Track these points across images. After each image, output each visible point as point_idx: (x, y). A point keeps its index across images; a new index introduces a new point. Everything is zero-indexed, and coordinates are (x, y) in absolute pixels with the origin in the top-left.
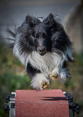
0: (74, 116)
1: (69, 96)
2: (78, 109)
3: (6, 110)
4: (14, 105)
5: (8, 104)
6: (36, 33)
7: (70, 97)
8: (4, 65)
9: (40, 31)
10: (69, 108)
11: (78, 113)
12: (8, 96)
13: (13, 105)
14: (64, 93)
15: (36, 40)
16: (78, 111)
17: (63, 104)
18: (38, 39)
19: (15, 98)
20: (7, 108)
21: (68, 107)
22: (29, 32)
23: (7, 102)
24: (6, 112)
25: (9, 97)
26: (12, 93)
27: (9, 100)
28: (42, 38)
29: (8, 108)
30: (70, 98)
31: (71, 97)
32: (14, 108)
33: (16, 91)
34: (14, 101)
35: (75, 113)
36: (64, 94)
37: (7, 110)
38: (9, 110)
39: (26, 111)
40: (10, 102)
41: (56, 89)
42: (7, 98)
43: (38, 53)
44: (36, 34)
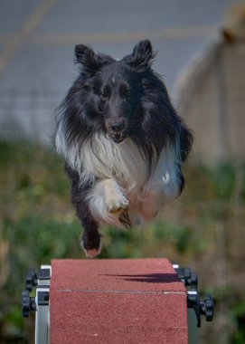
0: (199, 325)
1: (187, 275)
2: (209, 308)
3: (26, 309)
4: (47, 298)
5: (31, 295)
6: (105, 84)
7: (190, 277)
8: (22, 195)
9: (113, 80)
10: (189, 307)
11: (209, 319)
12: (33, 274)
13: (45, 298)
14: (176, 266)
15: (104, 102)
16: (209, 313)
17: (171, 295)
18: (109, 98)
19: (49, 279)
20: (28, 304)
21: (184, 304)
22: (87, 84)
23: (30, 290)
24: (27, 316)
25: (36, 277)
26: (43, 267)
27: (35, 285)
28: (118, 98)
29: (31, 305)
30: (189, 281)
31: (193, 279)
32: (47, 304)
33: (53, 261)
34: (48, 287)
35: (203, 318)
36: (176, 269)
37: (29, 310)
38: (35, 310)
39: (76, 313)
40: (38, 290)
41: (155, 257)
42: (30, 278)
43: (108, 136)
44: (103, 87)
